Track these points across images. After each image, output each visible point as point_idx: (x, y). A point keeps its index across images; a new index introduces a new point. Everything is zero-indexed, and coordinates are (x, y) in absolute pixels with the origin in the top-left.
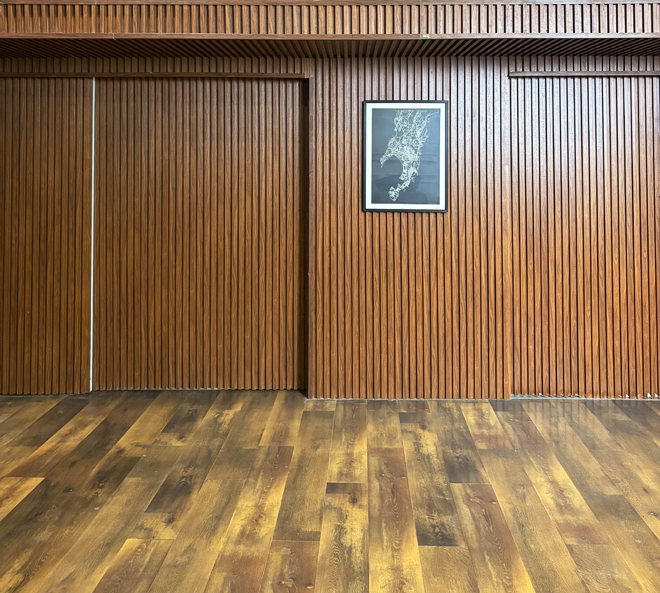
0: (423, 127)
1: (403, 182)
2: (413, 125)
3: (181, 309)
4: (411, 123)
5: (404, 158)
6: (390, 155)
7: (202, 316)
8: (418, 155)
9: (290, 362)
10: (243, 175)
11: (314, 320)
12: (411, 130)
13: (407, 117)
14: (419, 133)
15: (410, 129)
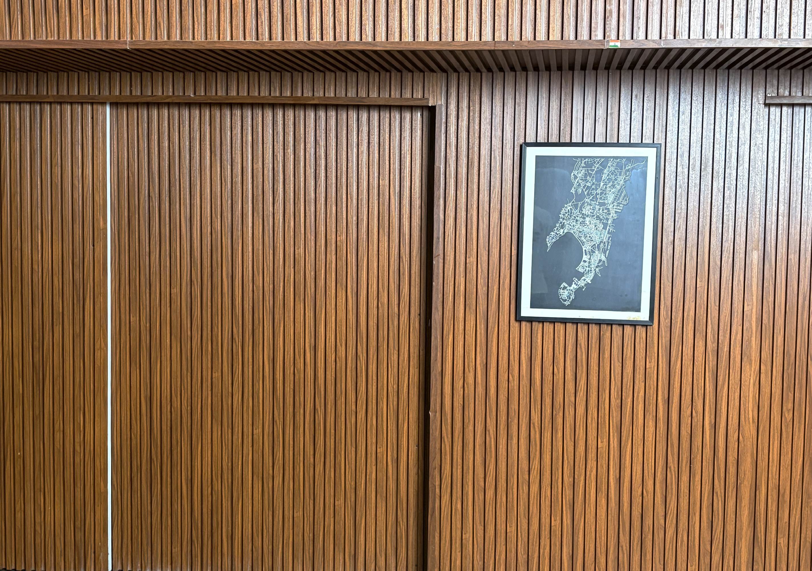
0: (618, 187)
1: (582, 275)
2: (602, 184)
3: (240, 456)
4: (599, 180)
5: (585, 237)
6: (562, 231)
7: (271, 468)
8: (608, 233)
9: (402, 542)
10: (334, 257)
11: (437, 483)
12: (599, 191)
13: (593, 170)
14: (611, 198)
15: (597, 189)
